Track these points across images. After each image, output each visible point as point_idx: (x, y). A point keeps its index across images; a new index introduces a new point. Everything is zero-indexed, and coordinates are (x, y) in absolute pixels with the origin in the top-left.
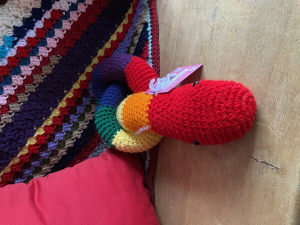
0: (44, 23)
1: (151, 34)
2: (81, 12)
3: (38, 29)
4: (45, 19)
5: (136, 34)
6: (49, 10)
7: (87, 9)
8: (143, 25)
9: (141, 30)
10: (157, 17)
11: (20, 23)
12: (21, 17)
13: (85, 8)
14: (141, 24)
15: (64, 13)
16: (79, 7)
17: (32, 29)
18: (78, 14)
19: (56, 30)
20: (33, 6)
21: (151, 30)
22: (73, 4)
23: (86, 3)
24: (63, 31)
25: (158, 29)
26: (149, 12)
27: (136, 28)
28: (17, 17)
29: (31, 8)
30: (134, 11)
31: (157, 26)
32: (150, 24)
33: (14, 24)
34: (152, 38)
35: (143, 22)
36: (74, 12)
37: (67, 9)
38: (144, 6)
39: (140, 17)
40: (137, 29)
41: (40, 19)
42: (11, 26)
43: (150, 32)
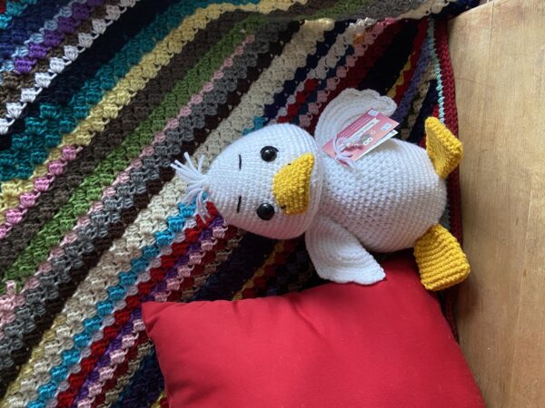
0: (297, 98)
1: (443, 95)
2: (340, 78)
3: (290, 106)
4: (298, 92)
5: (417, 97)
6: (302, 81)
7: (347, 73)
8: (429, 84)
9: (426, 91)
10: (452, 69)
11: (271, 101)
12: (273, 93)
13: (346, 71)
14: (426, 82)
15: (320, 82)
16: (338, 72)
17: (284, 106)
18: (337, 80)
19: (309, 104)
20: (286, 78)
21: (443, 89)
22: (330, 69)
23: (347, 66)
24: (318, 104)
25: (454, 87)
26: (438, 65)
27: (417, 89)
28: (268, 94)
29: (283, 81)
30: (414, 67)
31: (453, 82)
32: (440, 81)
33: (265, 102)
34: (444, 100)
35: (429, 79)
36: (331, 79)
37: (323, 77)
38: (429, 57)
39: (424, 72)
40: (420, 90)
41: (293, 94)
42: (263, 105)
43: (441, 92)
